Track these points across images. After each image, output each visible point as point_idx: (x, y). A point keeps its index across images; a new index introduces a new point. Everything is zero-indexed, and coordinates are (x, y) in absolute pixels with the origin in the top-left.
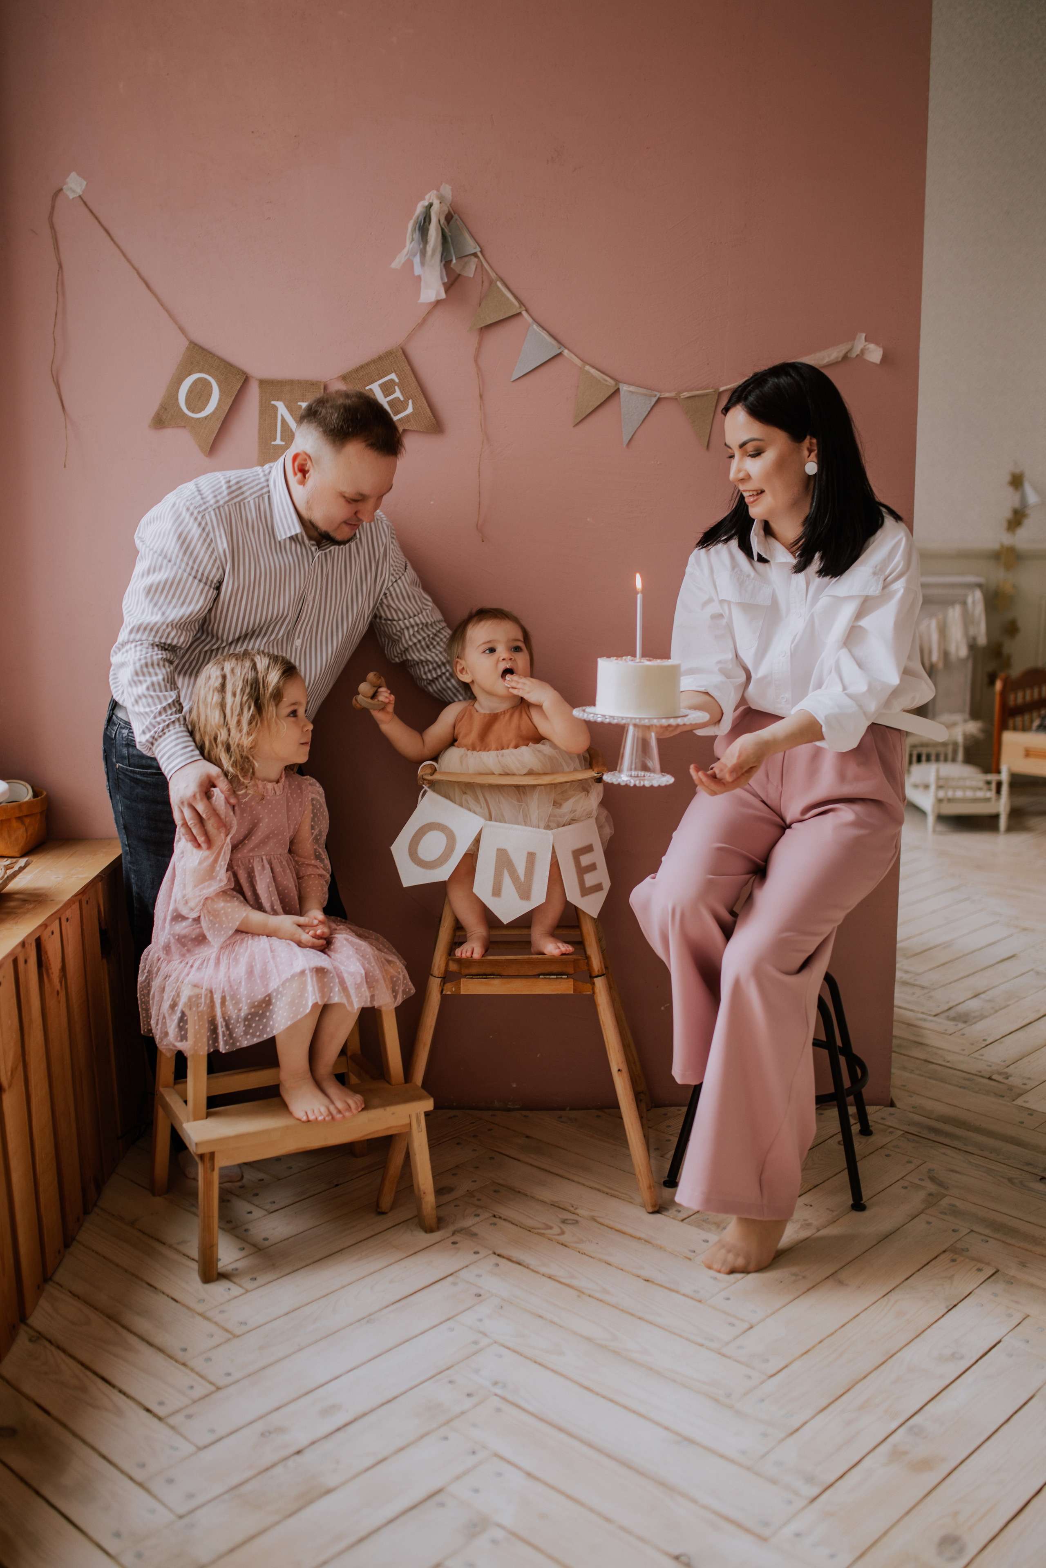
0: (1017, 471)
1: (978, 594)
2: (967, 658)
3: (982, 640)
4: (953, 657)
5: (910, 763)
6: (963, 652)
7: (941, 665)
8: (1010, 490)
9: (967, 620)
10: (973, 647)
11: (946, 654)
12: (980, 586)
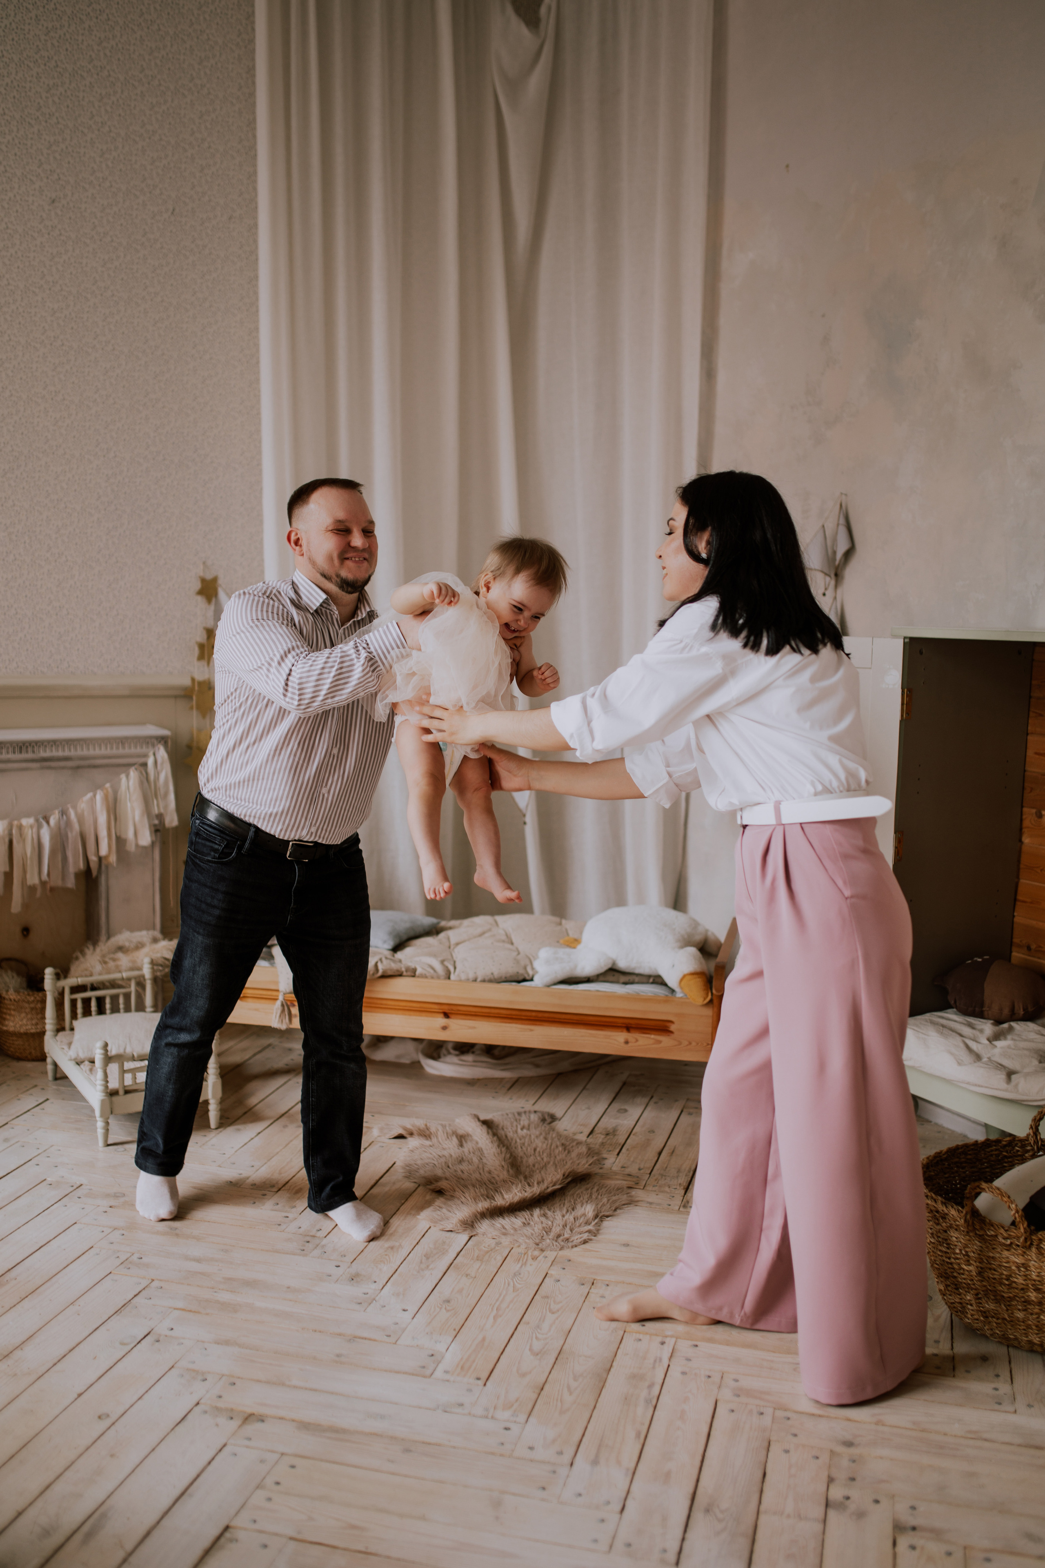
0: (209, 576)
1: (162, 753)
2: (153, 843)
3: (172, 820)
4: (131, 847)
5: (74, 1016)
6: (146, 838)
7: (113, 859)
8: (200, 599)
9: (149, 792)
10: (158, 829)
11: (120, 842)
12: (163, 740)
